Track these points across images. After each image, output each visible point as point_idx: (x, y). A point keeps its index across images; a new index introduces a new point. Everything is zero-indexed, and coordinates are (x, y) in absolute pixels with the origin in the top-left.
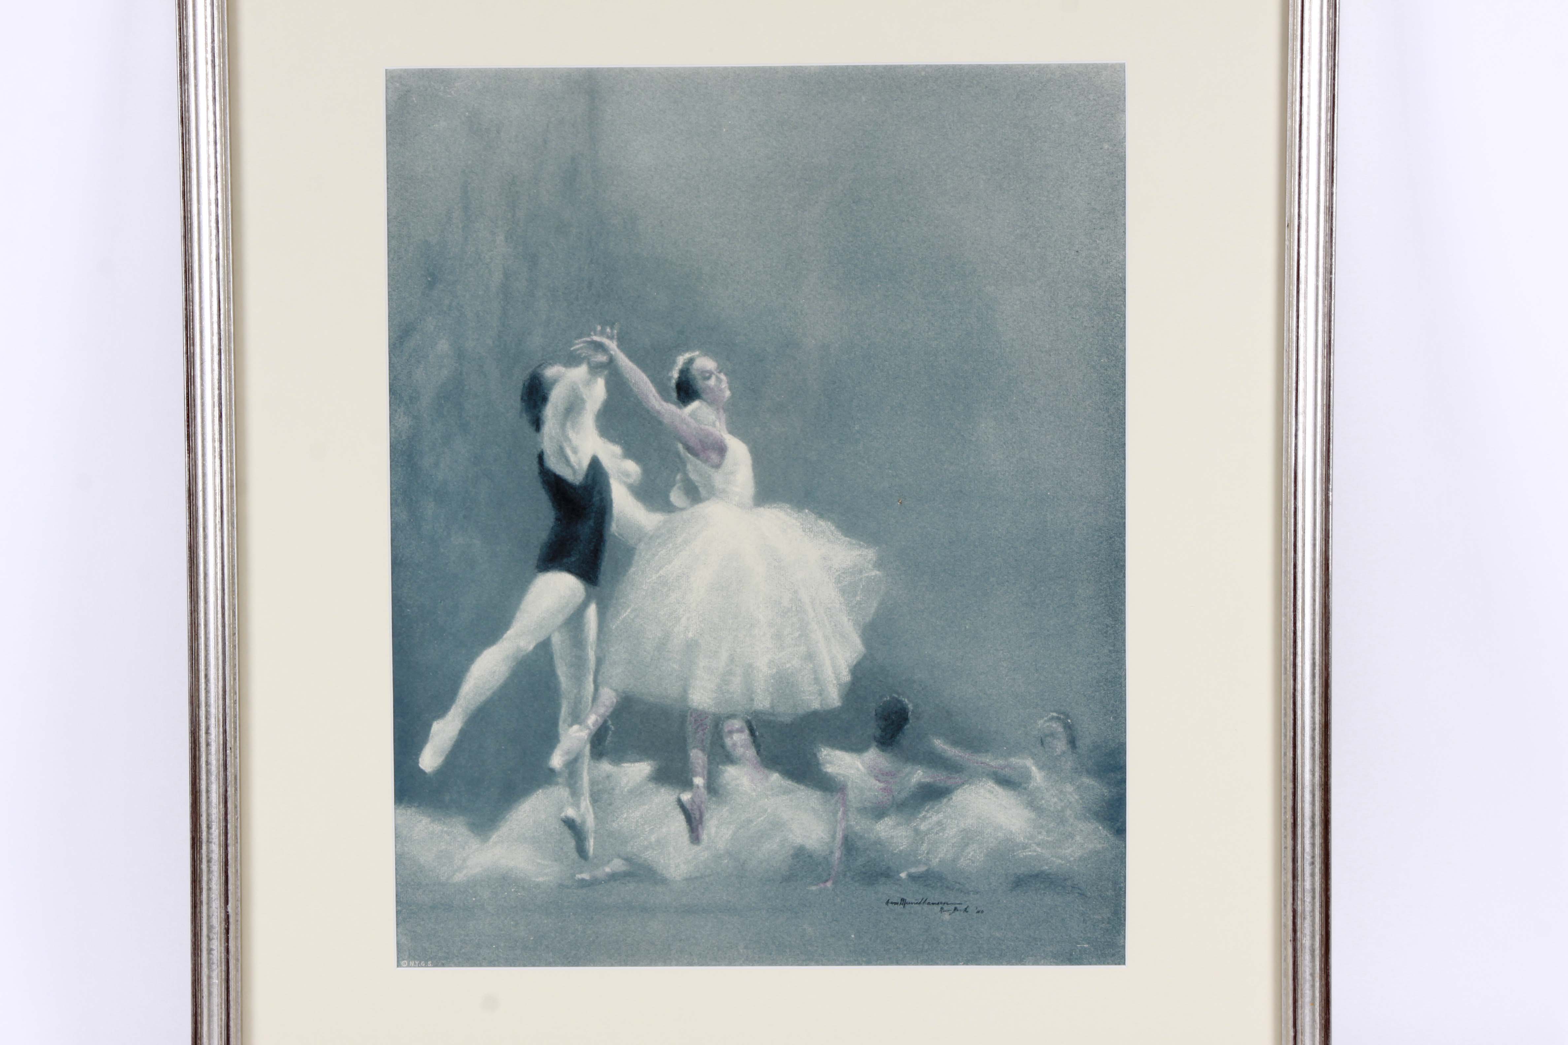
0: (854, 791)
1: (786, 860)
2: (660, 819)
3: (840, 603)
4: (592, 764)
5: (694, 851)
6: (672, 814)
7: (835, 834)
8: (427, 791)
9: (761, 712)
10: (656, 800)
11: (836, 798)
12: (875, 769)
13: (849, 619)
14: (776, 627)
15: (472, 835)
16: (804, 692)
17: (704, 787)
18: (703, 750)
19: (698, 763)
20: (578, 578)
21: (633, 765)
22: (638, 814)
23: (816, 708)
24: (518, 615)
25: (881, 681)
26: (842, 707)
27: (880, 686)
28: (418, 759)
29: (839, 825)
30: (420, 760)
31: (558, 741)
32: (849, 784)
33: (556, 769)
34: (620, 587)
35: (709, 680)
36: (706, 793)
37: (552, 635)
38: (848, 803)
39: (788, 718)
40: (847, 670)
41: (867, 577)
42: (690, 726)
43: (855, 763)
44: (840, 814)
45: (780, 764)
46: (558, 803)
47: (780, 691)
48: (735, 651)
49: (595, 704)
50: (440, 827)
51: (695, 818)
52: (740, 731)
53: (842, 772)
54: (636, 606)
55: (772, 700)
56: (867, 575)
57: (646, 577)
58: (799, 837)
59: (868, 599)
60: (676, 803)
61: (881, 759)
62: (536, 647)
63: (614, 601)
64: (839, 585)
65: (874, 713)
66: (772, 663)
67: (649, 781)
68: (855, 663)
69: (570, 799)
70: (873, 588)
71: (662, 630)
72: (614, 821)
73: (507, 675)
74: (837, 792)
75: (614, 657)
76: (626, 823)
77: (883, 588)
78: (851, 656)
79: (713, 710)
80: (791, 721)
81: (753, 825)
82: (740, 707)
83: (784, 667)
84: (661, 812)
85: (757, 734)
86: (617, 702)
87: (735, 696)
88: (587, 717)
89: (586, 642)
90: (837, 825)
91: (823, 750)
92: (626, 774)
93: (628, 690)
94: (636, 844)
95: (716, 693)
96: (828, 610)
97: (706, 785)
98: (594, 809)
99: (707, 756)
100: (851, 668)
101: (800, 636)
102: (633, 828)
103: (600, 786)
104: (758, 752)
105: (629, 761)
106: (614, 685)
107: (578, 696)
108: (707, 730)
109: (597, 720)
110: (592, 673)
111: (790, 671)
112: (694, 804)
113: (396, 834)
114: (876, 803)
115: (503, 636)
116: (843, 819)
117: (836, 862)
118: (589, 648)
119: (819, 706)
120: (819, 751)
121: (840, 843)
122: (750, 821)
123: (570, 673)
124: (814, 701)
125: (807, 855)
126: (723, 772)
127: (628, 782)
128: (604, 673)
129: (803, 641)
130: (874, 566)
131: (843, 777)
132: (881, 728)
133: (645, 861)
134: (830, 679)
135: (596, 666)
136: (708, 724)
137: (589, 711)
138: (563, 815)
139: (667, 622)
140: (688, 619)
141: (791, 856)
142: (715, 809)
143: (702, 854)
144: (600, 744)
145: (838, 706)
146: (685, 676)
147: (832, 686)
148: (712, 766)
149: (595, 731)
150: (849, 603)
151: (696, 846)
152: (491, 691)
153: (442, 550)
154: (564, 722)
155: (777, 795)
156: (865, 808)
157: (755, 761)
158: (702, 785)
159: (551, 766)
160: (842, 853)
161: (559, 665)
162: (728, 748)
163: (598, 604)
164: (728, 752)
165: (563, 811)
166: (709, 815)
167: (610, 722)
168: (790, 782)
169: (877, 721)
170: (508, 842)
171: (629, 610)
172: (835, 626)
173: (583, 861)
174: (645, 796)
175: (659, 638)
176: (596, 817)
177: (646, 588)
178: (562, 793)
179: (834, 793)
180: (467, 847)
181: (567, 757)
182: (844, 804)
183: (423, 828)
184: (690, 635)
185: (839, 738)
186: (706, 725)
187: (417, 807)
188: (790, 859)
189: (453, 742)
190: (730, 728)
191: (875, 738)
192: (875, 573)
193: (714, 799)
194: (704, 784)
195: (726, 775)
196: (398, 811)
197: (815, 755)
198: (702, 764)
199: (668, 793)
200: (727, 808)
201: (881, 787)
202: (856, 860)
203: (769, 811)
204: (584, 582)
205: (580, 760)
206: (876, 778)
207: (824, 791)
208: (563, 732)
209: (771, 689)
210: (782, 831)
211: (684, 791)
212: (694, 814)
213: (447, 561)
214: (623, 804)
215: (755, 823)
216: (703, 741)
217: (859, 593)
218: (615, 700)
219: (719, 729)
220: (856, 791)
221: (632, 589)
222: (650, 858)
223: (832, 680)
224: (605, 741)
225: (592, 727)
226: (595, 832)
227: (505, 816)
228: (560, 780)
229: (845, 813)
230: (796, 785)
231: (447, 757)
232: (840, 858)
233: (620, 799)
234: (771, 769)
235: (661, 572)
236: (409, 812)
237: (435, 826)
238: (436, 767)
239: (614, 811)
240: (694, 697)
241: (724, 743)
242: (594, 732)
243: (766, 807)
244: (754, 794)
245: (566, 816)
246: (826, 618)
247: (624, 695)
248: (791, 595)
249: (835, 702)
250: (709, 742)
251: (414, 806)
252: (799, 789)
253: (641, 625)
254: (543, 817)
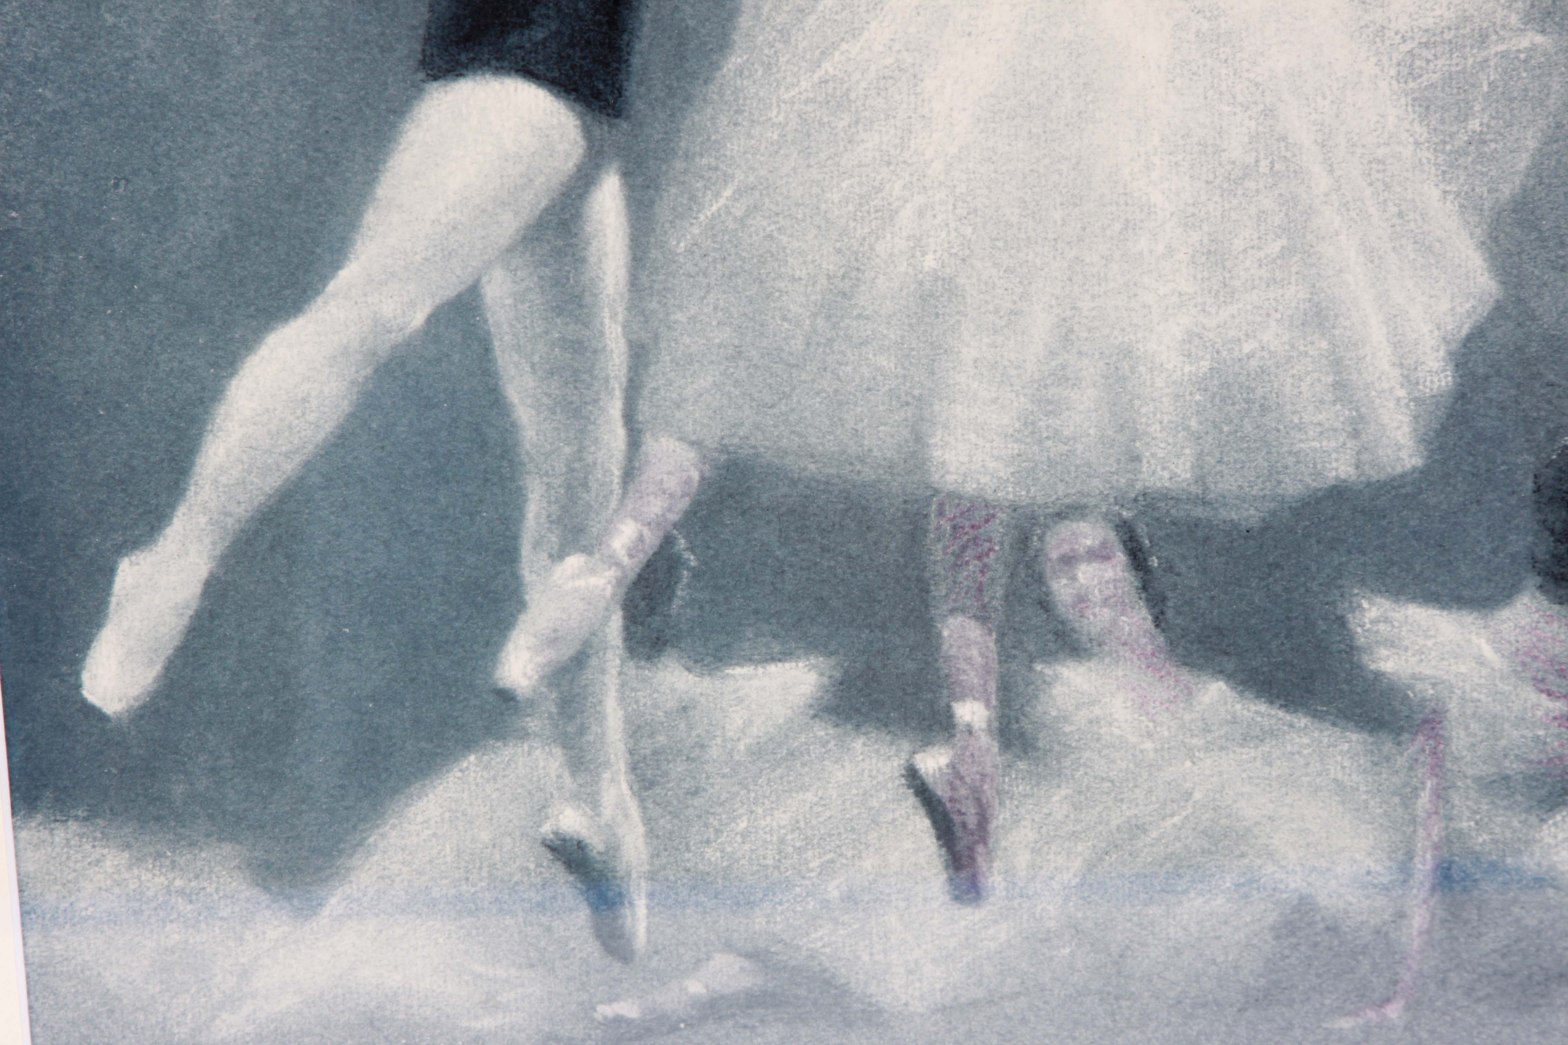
0: (1467, 727)
1: (1255, 941)
2: (853, 830)
3: (1417, 143)
4: (633, 672)
5: (963, 923)
6: (890, 817)
7: (1411, 859)
8: (114, 771)
9: (1166, 496)
10: (841, 774)
11: (1413, 749)
12: (1535, 658)
13: (1445, 192)
14: (1206, 228)
15: (265, 898)
16: (1300, 428)
17: (989, 730)
18: (982, 618)
19: (968, 660)
20: (557, 96)
21: (760, 670)
22: (782, 818)
23: (1343, 476)
24: (370, 217)
25: (1551, 385)
26: (1425, 472)
27: (1550, 402)
28: (77, 674)
29: (1421, 832)
30: (85, 677)
31: (522, 605)
32: (1453, 707)
33: (519, 692)
34: (697, 118)
35: (995, 401)
36: (996, 750)
37: (485, 279)
38: (1449, 765)
39: (1252, 512)
40: (1442, 353)
41: (1504, 55)
42: (940, 546)
43: (1469, 641)
44: (1424, 799)
45: (1227, 654)
46: (530, 793)
47: (1226, 429)
48: (1074, 308)
49: (631, 487)
50: (162, 879)
51: (964, 825)
52: (1099, 555)
53: (1428, 672)
54: (751, 179)
55: (1200, 456)
56: (1501, 48)
57: (779, 85)
58: (1295, 872)
59: (1509, 125)
60: (903, 781)
61: (1556, 625)
62: (433, 319)
63: (679, 165)
64: (1412, 85)
65: (1530, 484)
66: (1197, 341)
67: (815, 716)
68: (1465, 330)
69: (567, 779)
70: (1526, 90)
71: (839, 251)
72: (708, 842)
73: (346, 406)
74: (1416, 734)
75: (687, 340)
76: (747, 847)
77: (1555, 87)
78: (1453, 309)
79: (1009, 493)
80: (1264, 520)
81: (1148, 840)
82: (1095, 482)
83: (1236, 354)
84: (855, 811)
85: (1154, 562)
86: (703, 478)
87: (1080, 448)
88: (608, 530)
89: (596, 295)
90: (1414, 832)
91: (1365, 604)
92: (740, 700)
93: (736, 441)
94: (780, 908)
95: (1017, 441)
96: (1374, 165)
97: (996, 724)
98: (644, 809)
99: (994, 636)
100: (1454, 346)
101: (1286, 252)
102: (770, 862)
103: (661, 739)
104: (1158, 620)
105: (750, 660)
106: (689, 428)
107: (577, 465)
108: (992, 555)
109: (641, 539)
110: (618, 393)
111: (1254, 363)
112: (958, 783)
113: (22, 904)
114: (1540, 762)
115: (325, 286)
116: (1437, 813)
117: (1417, 943)
118: (606, 313)
119: (1351, 470)
120: (1352, 610)
121: (1428, 886)
122: (1138, 828)
123: (549, 395)
124: (1334, 456)
125: (1321, 926)
126: (1049, 684)
127: (748, 723)
128: (656, 390)
129: (1294, 269)
130: (1528, 19)
131: (1434, 685)
132: (1553, 532)
133: (812, 957)
134: (1386, 386)
135: (630, 369)
136: (996, 537)
137: (616, 511)
138: (546, 829)
139: (852, 224)
140: (921, 213)
141: (1272, 928)
142: (1025, 796)
143: (991, 931)
144: (652, 611)
145: (1414, 469)
146: (916, 393)
147: (1392, 405)
148: (1014, 666)
149: (637, 570)
150: (1444, 142)
151: (969, 910)
152: (298, 459)
153: (110, 19)
154: (537, 545)
155: (1222, 748)
156: (1506, 778)
157: (1150, 648)
158: (984, 725)
159: (501, 684)
160: (1433, 915)
161: (512, 372)
162: (1061, 610)
163: (626, 175)
164: (1062, 623)
165: (547, 818)
166: (1008, 815)
167: (682, 543)
168: (1263, 707)
169: (1539, 510)
170: (377, 915)
171: (728, 192)
172: (1400, 215)
173: (617, 966)
174: (804, 765)
175: (829, 277)
176: (651, 833)
177: (781, 119)
178: (542, 764)
179: (1405, 736)
180: (249, 936)
181: (550, 655)
182: (1437, 768)
183: (109, 882)
184: (930, 262)
185: (1418, 568)
186: (990, 540)
187: (86, 819)
188: (1269, 938)
189: (185, 621)
190: (1065, 548)
191: (1534, 561)
192: (1533, 38)
193: (1022, 765)
194: (989, 721)
195: (1057, 690)
196: (23, 834)
197: (1341, 621)
198: (978, 660)
199: (877, 751)
200: (1064, 792)
201: (1557, 713)
202: (1480, 935)
203: (1197, 796)
204: (578, 108)
205: (594, 661)
206: (1540, 684)
207: (1371, 732)
208: (534, 577)
209: (1193, 423)
210: (1243, 855)
211: (927, 743)
212: (959, 812)
213: (127, 55)
214: (736, 788)
215: (1154, 834)
216: (980, 590)
217: (1477, 108)
218: (695, 476)
219: (1032, 553)
220: (1474, 726)
221: (736, 124)
222: (828, 950)
223: (1392, 389)
224: (670, 599)
225: (626, 560)
226: (652, 876)
227: (366, 839)
228: (533, 724)
229: (1440, 795)
230: (1281, 713)
231: (171, 664)
232: (1428, 932)
233: (724, 776)
234: (1201, 668)
235: (827, 67)
236: (59, 835)
237: (145, 876)
238: (136, 699)
239: (707, 812)
240: (947, 456)
241: (1047, 594)
242: (632, 576)
243: (1188, 785)
244: (1148, 745)
245: (556, 833)
246: (1368, 192)
247: (724, 457)
248: (1253, 124)
249: (1404, 454)
250: (1000, 592)
251: (76, 818)
252: (1291, 726)
253: (770, 237)
254: (485, 836)
